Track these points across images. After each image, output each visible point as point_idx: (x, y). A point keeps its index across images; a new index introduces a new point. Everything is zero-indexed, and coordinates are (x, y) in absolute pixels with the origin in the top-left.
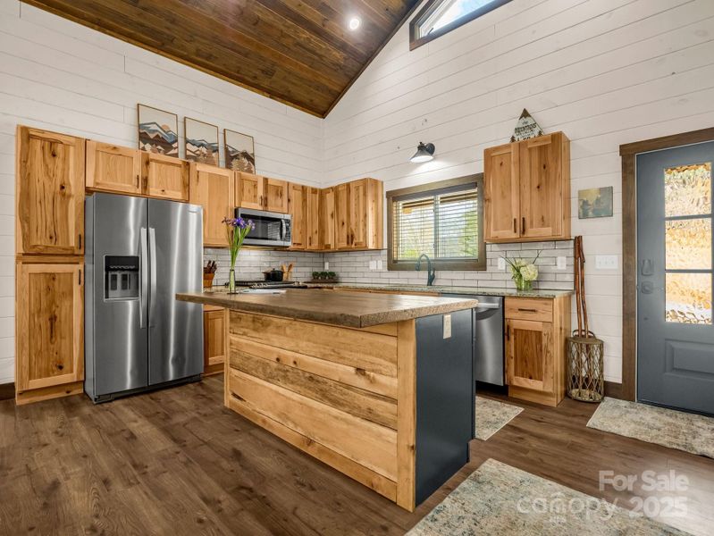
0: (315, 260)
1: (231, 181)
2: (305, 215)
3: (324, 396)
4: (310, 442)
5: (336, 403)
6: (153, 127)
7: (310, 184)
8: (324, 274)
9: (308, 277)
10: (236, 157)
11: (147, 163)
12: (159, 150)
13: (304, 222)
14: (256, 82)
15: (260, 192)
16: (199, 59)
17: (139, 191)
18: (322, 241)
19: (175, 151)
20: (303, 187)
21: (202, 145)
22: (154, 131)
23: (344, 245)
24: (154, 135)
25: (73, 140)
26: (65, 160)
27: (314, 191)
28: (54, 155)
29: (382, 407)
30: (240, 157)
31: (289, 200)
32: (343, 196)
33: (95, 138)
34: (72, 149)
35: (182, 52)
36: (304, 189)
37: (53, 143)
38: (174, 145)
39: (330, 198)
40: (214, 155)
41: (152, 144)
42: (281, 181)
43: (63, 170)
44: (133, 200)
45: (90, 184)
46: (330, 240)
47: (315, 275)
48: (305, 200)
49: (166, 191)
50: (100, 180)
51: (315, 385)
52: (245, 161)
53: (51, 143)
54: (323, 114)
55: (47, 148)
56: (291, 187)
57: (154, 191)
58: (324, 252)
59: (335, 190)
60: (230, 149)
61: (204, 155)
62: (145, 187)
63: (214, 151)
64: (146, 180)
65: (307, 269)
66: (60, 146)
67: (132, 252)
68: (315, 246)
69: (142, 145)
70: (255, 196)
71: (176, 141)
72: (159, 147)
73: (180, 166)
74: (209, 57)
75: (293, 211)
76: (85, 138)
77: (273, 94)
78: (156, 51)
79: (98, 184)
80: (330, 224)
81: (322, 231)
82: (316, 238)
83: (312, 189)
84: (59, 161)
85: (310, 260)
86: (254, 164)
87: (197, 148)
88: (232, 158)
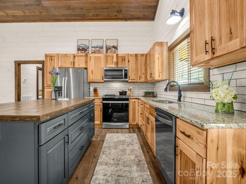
0: (148, 86)
1: (103, 58)
2: (137, 67)
6: (82, 45)
7: (140, 52)
8: (149, 93)
10: (110, 48)
11: (74, 57)
12: (83, 52)
13: (137, 70)
14: (117, 17)
15: (115, 60)
16: (95, 18)
17: (72, 66)
19: (88, 51)
20: (136, 54)
21: (97, 47)
22: (82, 47)
23: (150, 78)
24: (81, 48)
25: (55, 55)
26: (54, 60)
27: (142, 55)
28: (52, 60)
30: (111, 48)
31: (129, 61)
32: (150, 55)
33: (61, 53)
34: (56, 57)
35: (89, 18)
36: (136, 55)
37: (51, 56)
38: (88, 50)
40: (101, 50)
41: (81, 51)
42: (124, 54)
43: (54, 63)
44: (71, 69)
45: (60, 66)
47: (145, 93)
48: (137, 60)
49: (80, 65)
50: (62, 65)
52: (113, 49)
53: (51, 57)
54: (153, 19)
55: (50, 58)
56: (129, 55)
57: (76, 66)
59: (149, 52)
60: (108, 46)
61: (98, 51)
62: (74, 65)
63: (101, 48)
64: (74, 62)
65: (142, 90)
66: (53, 57)
67: (59, 85)
68: (144, 80)
69: (78, 52)
70: (113, 62)
71: (88, 48)
72: (83, 51)
73: (84, 56)
74: (97, 15)
75: (131, 66)
76: (58, 53)
77: (126, 19)
78: (82, 21)
79: (61, 66)
80: (148, 69)
82: (143, 76)
83: (141, 54)
84: (53, 61)
85: (146, 86)
86: (117, 50)
87: (95, 49)
88: (108, 49)
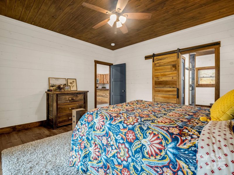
0: (102, 85)
3: (103, 97)
4: (102, 101)
5: (104, 97)
7: (102, 74)
8: (104, 87)
9: (101, 88)
13: (101, 79)
18: (103, 82)
23: (106, 83)
27: (102, 75)
29: (107, 96)
31: (99, 76)
32: (106, 76)
36: (101, 75)
39: (105, 76)
46: (105, 82)
47: (102, 87)
48: (101, 76)
51: (102, 96)
58: (104, 84)
59: (105, 75)
68: (102, 83)
80: (105, 80)
81: (103, 81)
